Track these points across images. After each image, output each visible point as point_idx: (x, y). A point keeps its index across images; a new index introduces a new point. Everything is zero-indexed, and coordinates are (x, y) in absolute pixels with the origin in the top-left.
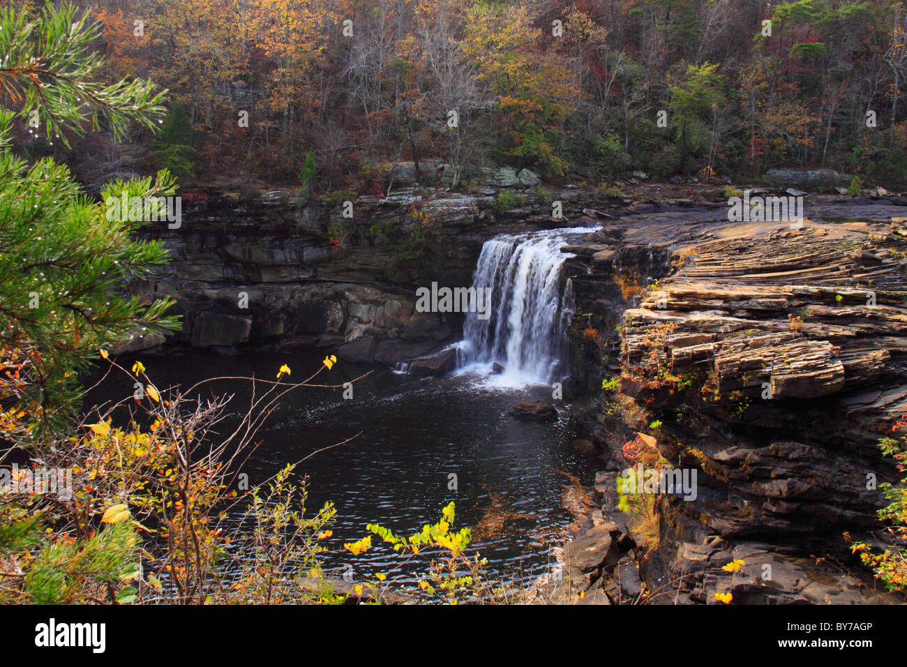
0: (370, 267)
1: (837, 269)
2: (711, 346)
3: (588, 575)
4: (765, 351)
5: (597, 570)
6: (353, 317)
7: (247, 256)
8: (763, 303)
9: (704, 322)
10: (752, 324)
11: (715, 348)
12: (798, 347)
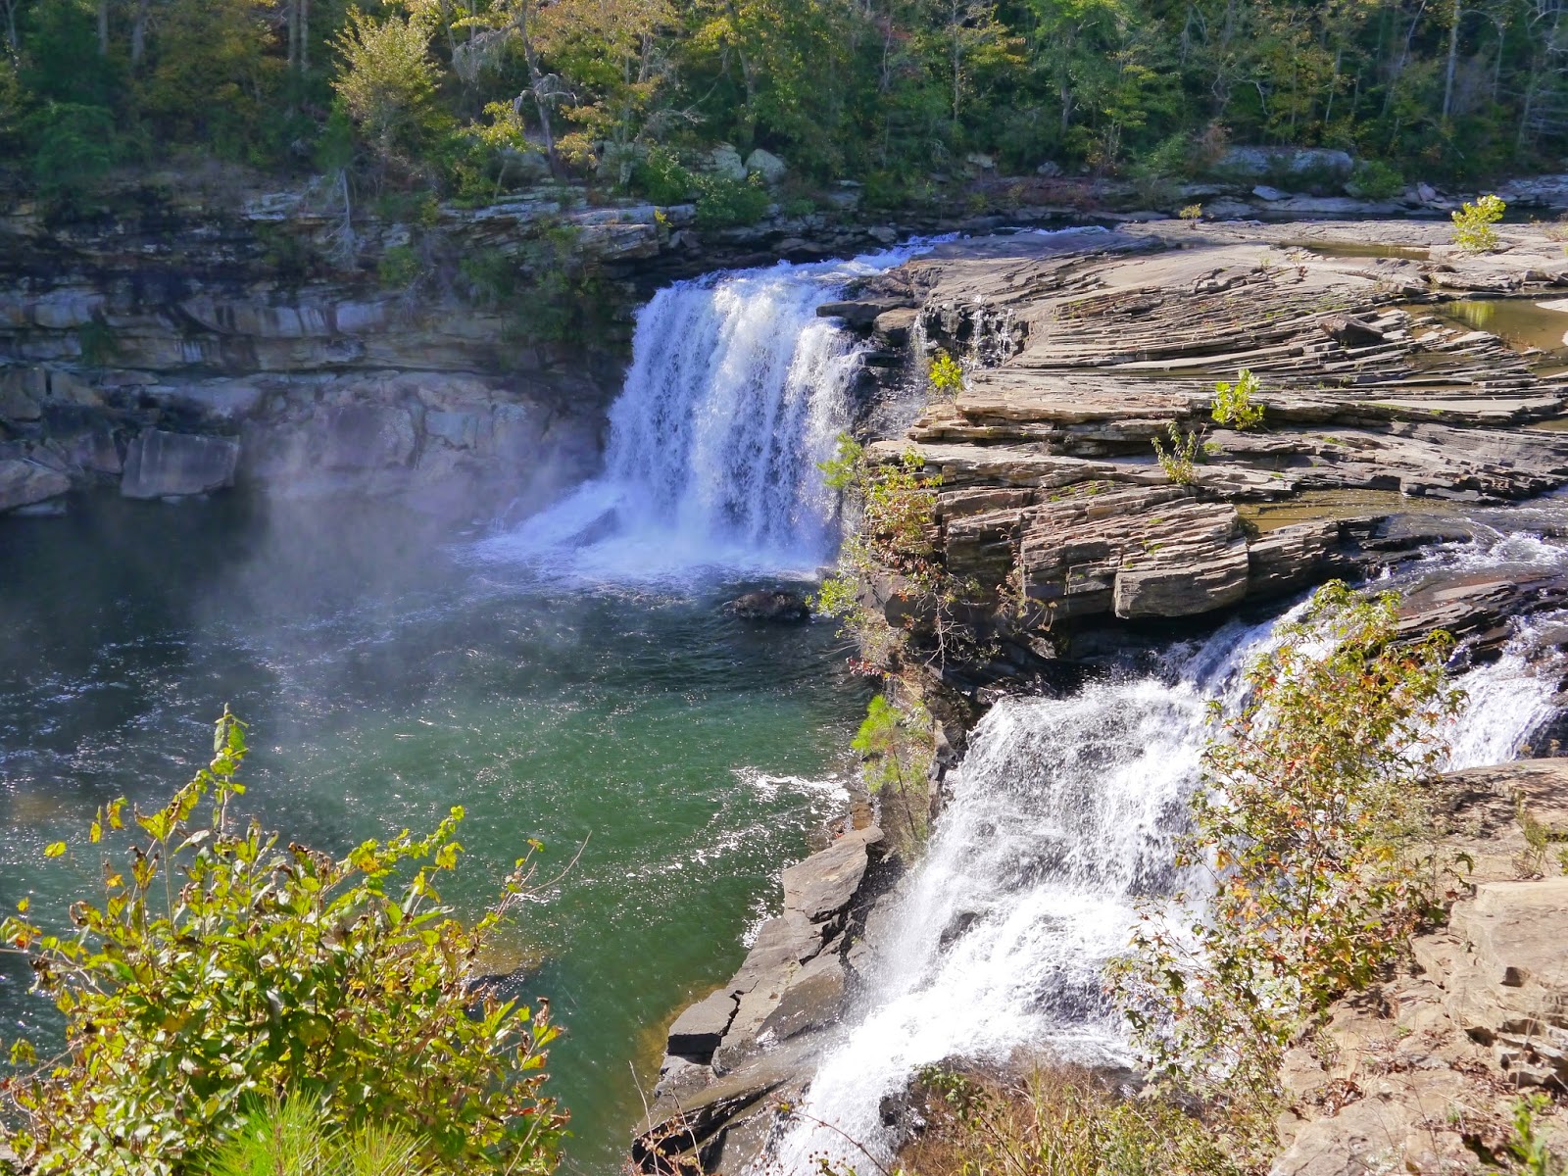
0: (465, 341)
1: (1300, 352)
2: (1015, 515)
3: (819, 928)
4: (1112, 526)
5: (836, 918)
6: (437, 437)
7: (226, 323)
8: (1128, 428)
9: (1012, 466)
10: (1100, 469)
11: (1023, 518)
12: (1172, 517)
